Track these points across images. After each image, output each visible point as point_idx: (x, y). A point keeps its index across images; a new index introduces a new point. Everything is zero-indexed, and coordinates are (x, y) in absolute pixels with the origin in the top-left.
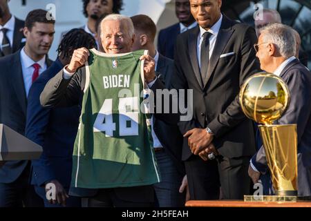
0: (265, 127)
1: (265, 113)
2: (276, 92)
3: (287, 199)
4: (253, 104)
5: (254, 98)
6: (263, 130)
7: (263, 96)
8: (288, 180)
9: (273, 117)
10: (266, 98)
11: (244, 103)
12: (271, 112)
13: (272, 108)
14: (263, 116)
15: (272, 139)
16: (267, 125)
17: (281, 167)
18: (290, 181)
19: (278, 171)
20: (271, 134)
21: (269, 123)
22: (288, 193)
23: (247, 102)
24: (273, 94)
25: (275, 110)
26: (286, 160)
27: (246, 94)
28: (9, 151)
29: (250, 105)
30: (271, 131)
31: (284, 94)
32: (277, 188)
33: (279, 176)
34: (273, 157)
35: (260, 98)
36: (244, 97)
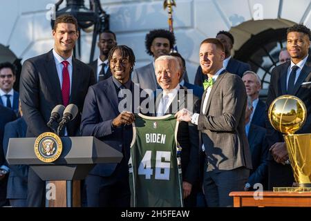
0: (288, 136)
1: (288, 125)
2: (296, 110)
3: (306, 190)
4: (279, 119)
5: (280, 115)
6: (286, 138)
7: (286, 113)
8: (306, 175)
9: (294, 128)
10: (288, 115)
11: (272, 118)
12: (292, 125)
13: (293, 122)
14: (286, 128)
15: (293, 145)
16: (289, 134)
17: (301, 166)
18: (307, 176)
19: (298, 170)
20: (293, 141)
21: (291, 133)
22: (307, 185)
23: (274, 117)
24: (294, 111)
25: (295, 123)
26: (304, 161)
27: (273, 112)
28: (99, 156)
29: (276, 119)
30: (293, 139)
31: (302, 111)
32: (298, 182)
33: (299, 172)
34: (295, 158)
35: (284, 115)
36: (272, 114)
